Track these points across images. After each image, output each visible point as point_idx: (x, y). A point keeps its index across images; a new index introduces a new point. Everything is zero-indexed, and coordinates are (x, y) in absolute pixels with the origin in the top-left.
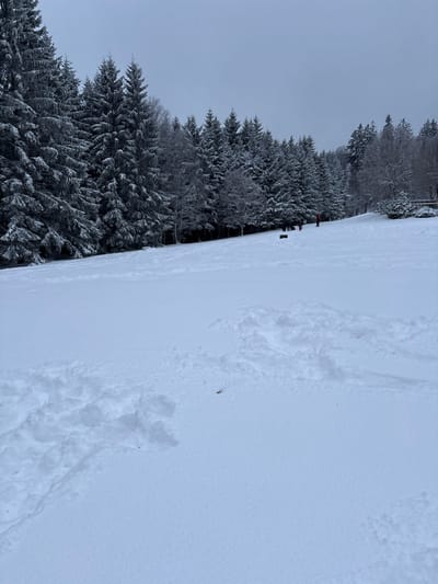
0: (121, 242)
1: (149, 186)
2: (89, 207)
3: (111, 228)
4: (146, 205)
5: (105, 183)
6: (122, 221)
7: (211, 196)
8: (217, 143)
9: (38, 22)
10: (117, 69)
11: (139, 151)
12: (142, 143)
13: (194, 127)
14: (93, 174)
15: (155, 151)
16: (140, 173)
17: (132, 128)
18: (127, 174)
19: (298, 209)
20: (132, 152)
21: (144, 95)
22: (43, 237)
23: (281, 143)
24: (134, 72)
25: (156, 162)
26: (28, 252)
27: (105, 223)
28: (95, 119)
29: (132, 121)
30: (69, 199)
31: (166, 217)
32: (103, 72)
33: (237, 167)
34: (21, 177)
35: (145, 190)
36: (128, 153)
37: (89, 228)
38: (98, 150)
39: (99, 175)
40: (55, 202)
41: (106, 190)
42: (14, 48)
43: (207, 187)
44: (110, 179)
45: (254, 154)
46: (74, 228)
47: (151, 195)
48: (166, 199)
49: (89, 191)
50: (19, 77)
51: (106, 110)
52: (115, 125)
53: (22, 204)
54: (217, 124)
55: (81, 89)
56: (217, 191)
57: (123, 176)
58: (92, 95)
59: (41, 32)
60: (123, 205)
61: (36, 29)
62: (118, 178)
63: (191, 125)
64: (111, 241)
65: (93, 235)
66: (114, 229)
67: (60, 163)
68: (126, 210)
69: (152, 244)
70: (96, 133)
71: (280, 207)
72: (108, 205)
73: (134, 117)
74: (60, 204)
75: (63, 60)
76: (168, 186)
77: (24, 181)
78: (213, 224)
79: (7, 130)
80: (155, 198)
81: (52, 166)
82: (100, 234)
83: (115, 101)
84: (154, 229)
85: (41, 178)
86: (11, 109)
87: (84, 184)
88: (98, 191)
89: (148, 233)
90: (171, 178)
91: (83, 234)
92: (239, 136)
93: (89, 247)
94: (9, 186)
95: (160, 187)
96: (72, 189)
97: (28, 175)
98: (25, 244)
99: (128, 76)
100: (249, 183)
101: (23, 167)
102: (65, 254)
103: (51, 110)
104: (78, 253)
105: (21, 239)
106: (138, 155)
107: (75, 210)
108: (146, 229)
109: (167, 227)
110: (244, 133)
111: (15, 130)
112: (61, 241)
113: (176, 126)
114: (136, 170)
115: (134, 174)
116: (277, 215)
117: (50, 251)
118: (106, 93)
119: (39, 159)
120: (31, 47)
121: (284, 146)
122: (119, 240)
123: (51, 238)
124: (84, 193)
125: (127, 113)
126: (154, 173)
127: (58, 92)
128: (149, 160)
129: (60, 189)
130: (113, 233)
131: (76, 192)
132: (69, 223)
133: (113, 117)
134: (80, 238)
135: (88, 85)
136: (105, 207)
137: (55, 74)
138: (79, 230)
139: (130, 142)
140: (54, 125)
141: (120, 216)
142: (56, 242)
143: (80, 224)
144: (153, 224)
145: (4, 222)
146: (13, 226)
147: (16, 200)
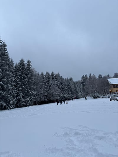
0: (21, 105)
1: (30, 89)
2: (13, 95)
3: (19, 101)
4: (29, 94)
5: (18, 89)
6: (22, 99)
7: (47, 92)
8: (49, 79)
9: (6, 50)
10: (24, 61)
12: (29, 78)
13: (43, 75)
14: (15, 86)
15: (33, 81)
16: (28, 86)
17: (27, 75)
18: (25, 86)
19: (70, 95)
20: (27, 81)
21: (31, 67)
23: (65, 79)
24: (29, 62)
25: (33, 83)
27: (17, 99)
28: (18, 72)
29: (27, 73)
30: (8, 92)
31: (34, 97)
32: (21, 62)
33: (54, 85)
36: (26, 81)
37: (13, 101)
38: (17, 80)
39: (17, 86)
41: (18, 90)
43: (46, 89)
44: (20, 87)
45: (58, 81)
46: (8, 101)
48: (35, 93)
49: (14, 91)
51: (20, 70)
52: (22, 73)
54: (49, 74)
55: (14, 65)
56: (48, 90)
57: (23, 87)
58: (17, 67)
59: (6, 53)
60: (23, 94)
61: (5, 52)
62: (22, 87)
63: (42, 74)
64: (18, 104)
65: (14, 103)
66: (20, 101)
67: (7, 83)
68: (23, 96)
69: (30, 105)
70: (17, 76)
71: (65, 95)
73: (28, 72)
74: (5, 94)
75: (11, 59)
76: (36, 89)
78: (47, 99)
80: (32, 93)
81: (5, 84)
82: (15, 102)
83: (23, 68)
84: (31, 101)
85: (1, 87)
87: (12, 89)
88: (16, 91)
89: (29, 102)
90: (36, 87)
91: (11, 103)
92: (54, 77)
93: (12, 106)
95: (33, 89)
96: (9, 90)
99: (27, 63)
100: (57, 88)
103: (7, 70)
104: (9, 108)
106: (28, 81)
107: (9, 96)
108: (29, 101)
109: (34, 100)
110: (56, 76)
112: (4, 105)
113: (38, 75)
114: (27, 85)
116: (64, 97)
118: (21, 66)
119: (1, 82)
120: (3, 56)
121: (65, 80)
122: (21, 104)
123: (1, 104)
124: (12, 91)
125: (26, 71)
126: (32, 86)
127: (9, 66)
128: (31, 83)
129: (6, 90)
130: (19, 102)
131: (10, 91)
132: (7, 99)
133: (22, 72)
134: (10, 104)
135: (16, 64)
136: (18, 95)
137: (9, 62)
138: (10, 101)
139: (26, 78)
140: (7, 74)
141: (22, 97)
142: (3, 105)
143: (10, 100)
144: (31, 99)
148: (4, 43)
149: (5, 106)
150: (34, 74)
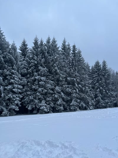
0: (101, 106)
1: (109, 90)
2: (92, 96)
3: (98, 102)
4: (108, 95)
5: (96, 90)
6: (101, 100)
9: (81, 56)
12: (106, 79)
14: (93, 88)
15: (111, 81)
17: (103, 76)
18: (102, 87)
20: (104, 82)
21: (107, 67)
22: (80, 104)
24: (104, 63)
25: (111, 84)
26: (76, 108)
27: (96, 101)
28: (94, 74)
29: (103, 74)
30: (86, 94)
31: (114, 99)
32: (96, 63)
34: (75, 90)
35: (108, 91)
36: (103, 82)
37: (91, 102)
38: (94, 82)
39: (95, 88)
40: (83, 95)
41: (96, 92)
44: (97, 89)
47: (110, 93)
49: (92, 92)
50: (76, 68)
51: (96, 72)
52: (99, 75)
53: (75, 96)
55: (90, 68)
57: (101, 88)
58: (93, 69)
60: (101, 96)
61: (81, 58)
64: (98, 106)
65: (93, 104)
67: (85, 86)
68: (102, 97)
69: (110, 107)
70: (94, 78)
72: (97, 96)
73: (104, 73)
74: (84, 96)
75: (87, 62)
76: (115, 90)
79: (73, 79)
81: (83, 87)
83: (99, 70)
84: (111, 102)
85: (80, 89)
86: (74, 75)
87: (90, 91)
88: (94, 92)
89: (109, 103)
90: (115, 88)
91: (90, 104)
93: (91, 107)
94: (73, 92)
95: (112, 90)
96: (87, 92)
97: (77, 89)
98: (76, 106)
101: (76, 87)
102: (85, 109)
103: (83, 74)
104: (89, 109)
105: (75, 104)
106: (105, 82)
107: (88, 97)
108: (108, 102)
109: (115, 102)
111: (75, 79)
112: (84, 105)
113: (117, 73)
114: (105, 86)
115: (104, 87)
117: (82, 108)
118: (96, 68)
119: (80, 85)
120: (79, 61)
122: (100, 105)
123: (82, 104)
124: (90, 93)
125: (102, 72)
126: (110, 87)
127: (85, 70)
128: (109, 83)
129: (84, 92)
132: (86, 101)
133: (98, 73)
135: (92, 67)
137: (84, 66)
138: (89, 102)
139: (103, 79)
140: (83, 77)
143: (89, 101)
144: (110, 101)
145: (71, 100)
146: (73, 101)
147: (74, 95)
148: (79, 50)
149: (85, 107)
150: (111, 74)
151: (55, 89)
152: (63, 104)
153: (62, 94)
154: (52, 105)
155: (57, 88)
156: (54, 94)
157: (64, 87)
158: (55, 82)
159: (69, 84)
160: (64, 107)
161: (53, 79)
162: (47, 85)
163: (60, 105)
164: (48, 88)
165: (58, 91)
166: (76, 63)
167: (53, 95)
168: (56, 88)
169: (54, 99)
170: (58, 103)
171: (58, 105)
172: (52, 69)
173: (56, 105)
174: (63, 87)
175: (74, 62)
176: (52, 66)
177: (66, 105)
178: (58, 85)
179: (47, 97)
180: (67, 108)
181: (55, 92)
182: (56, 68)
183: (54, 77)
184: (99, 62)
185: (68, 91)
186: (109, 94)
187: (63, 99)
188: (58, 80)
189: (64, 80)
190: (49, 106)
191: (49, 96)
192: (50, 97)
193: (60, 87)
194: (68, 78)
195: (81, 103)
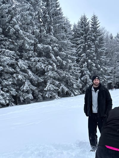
1: (101, 64)
2: (77, 75)
4: (100, 72)
5: (82, 64)
6: (89, 80)
9: (59, 6)
10: (87, 18)
11: (96, 50)
12: (98, 46)
15: (104, 49)
16: (97, 59)
17: (93, 41)
18: (91, 60)
21: (99, 27)
22: (59, 88)
24: (94, 18)
25: (104, 54)
26: (54, 94)
27: (82, 81)
28: (78, 39)
29: (93, 38)
30: (69, 72)
31: (109, 77)
32: (81, 20)
34: (51, 65)
35: (99, 66)
36: (92, 51)
37: (77, 83)
38: (79, 51)
39: (79, 61)
40: (64, 73)
41: (82, 67)
42: (50, 17)
44: (84, 62)
46: (71, 84)
47: (102, 68)
48: (109, 69)
49: (77, 68)
50: (52, 27)
51: (82, 34)
52: (86, 39)
53: (52, 75)
55: (72, 28)
57: (89, 61)
58: (77, 30)
59: (60, 10)
60: (89, 73)
61: (58, 9)
62: (87, 62)
65: (78, 86)
67: (65, 58)
68: (91, 75)
70: (78, 44)
72: (84, 73)
74: (66, 74)
75: (66, 17)
76: (109, 63)
77: (53, 66)
79: (47, 48)
80: (104, 69)
81: (63, 59)
82: (81, 85)
83: (86, 31)
85: (59, 64)
86: (49, 40)
88: (79, 68)
91: (75, 86)
93: (77, 91)
94: (47, 68)
95: (106, 64)
96: (70, 68)
97: (54, 64)
98: (53, 91)
99: (92, 20)
101: (52, 61)
102: (67, 95)
103: (63, 38)
104: (72, 94)
105: (52, 89)
106: (96, 51)
107: (71, 76)
109: (109, 82)
111: (51, 47)
113: (112, 38)
114: (95, 58)
115: (95, 60)
118: (82, 28)
119: (58, 57)
120: (56, 15)
123: (62, 88)
124: (75, 69)
125: (91, 35)
126: (103, 58)
127: (66, 31)
128: (101, 53)
129: (65, 68)
130: (85, 85)
131: (72, 69)
132: (69, 82)
134: (73, 88)
135: (75, 26)
136: (83, 74)
138: (73, 84)
139: (92, 46)
140: (64, 44)
141: (89, 78)
142: (64, 90)
143: (73, 82)
144: (103, 80)
145: (45, 82)
146: (48, 84)
147: (50, 74)
149: (67, 92)
150: (105, 37)
151: (17, 64)
152: (31, 90)
153: (30, 73)
154: (14, 92)
155: (21, 63)
156: (17, 73)
157: (33, 60)
158: (16, 52)
159: (40, 55)
160: (33, 94)
161: (12, 46)
162: (3, 58)
163: (27, 92)
164: (6, 63)
165: (23, 68)
166: (51, 18)
167: (15, 75)
168: (19, 63)
169: (16, 82)
170: (25, 89)
171: (23, 91)
172: (10, 29)
173: (20, 92)
174: (30, 60)
175: (47, 15)
176: (9, 22)
177: (37, 91)
178: (21, 58)
179: (4, 79)
180: (39, 96)
181: (18, 70)
182: (17, 26)
183: (13, 43)
184: (87, 17)
185: (40, 67)
186: (102, 70)
187: (31, 81)
188: (21, 49)
189: (32, 48)
190: (8, 94)
191: (7, 77)
192: (9, 78)
193: (26, 61)
194: (39, 45)
195: (61, 86)
